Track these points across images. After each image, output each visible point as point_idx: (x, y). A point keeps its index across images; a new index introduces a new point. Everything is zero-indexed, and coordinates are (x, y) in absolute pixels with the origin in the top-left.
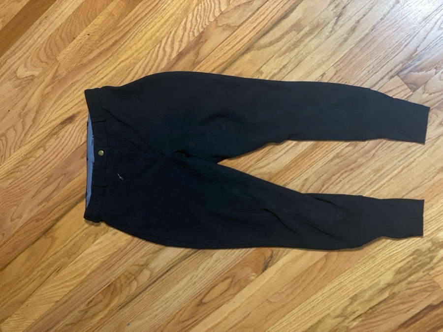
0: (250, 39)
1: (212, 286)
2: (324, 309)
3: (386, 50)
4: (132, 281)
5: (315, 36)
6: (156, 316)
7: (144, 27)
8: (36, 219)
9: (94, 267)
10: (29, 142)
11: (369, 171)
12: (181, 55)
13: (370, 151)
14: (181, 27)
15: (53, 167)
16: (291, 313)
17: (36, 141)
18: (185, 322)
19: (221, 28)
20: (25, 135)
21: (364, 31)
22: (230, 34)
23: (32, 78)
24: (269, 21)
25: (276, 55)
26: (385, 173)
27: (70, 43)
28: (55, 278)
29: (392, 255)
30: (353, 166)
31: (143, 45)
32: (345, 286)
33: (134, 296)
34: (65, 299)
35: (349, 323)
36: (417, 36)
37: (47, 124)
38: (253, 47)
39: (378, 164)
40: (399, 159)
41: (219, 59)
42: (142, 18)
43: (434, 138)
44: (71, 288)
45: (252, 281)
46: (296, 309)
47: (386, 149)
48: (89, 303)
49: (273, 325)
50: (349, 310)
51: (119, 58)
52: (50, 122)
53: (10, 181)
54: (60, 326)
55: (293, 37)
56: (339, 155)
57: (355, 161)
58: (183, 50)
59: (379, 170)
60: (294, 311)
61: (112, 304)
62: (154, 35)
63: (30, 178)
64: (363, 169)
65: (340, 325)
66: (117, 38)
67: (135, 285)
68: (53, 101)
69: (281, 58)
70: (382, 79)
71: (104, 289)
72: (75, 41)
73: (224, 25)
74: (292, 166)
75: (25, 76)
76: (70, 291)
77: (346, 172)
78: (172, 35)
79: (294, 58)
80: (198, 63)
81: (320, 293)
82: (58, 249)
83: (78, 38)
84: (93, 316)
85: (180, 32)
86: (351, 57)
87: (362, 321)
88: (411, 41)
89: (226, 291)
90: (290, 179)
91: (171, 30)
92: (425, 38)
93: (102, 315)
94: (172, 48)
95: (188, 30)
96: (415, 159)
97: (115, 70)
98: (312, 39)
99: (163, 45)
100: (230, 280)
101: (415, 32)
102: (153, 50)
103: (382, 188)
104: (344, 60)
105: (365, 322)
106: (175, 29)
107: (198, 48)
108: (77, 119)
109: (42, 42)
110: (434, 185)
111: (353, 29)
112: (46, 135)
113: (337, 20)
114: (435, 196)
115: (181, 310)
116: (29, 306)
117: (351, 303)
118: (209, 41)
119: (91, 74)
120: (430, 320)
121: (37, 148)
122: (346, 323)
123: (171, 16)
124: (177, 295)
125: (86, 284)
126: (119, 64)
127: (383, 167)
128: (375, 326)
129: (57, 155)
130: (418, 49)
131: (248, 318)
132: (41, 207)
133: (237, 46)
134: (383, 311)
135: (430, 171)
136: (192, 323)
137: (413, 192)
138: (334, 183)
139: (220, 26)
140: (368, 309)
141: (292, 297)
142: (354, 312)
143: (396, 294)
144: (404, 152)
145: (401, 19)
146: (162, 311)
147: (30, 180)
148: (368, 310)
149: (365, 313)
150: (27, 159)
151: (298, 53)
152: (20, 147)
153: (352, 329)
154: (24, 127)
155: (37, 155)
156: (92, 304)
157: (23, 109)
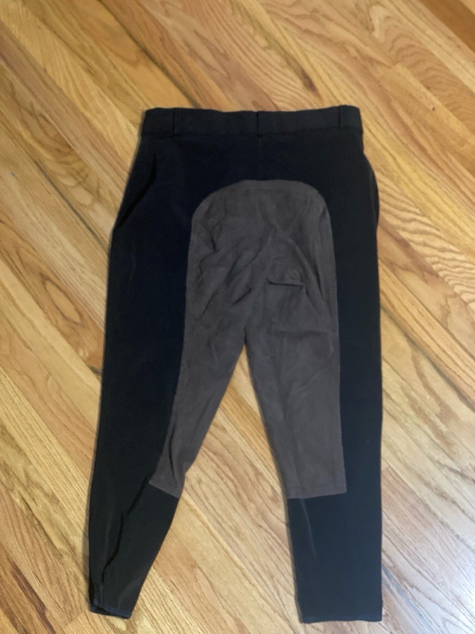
0: (428, 346)
1: (69, 296)
2: (38, 456)
3: (413, 542)
4: (76, 179)
5: (432, 440)
6: (26, 214)
7: (445, 190)
8: (165, 38)
9: (95, 122)
10: (276, 25)
11: (236, 517)
12: (404, 244)
13: (266, 522)
14: (445, 245)
15: (239, 60)
16: (32, 408)
17: (278, 35)
18: (17, 257)
19: (443, 302)
20: (287, 20)
21: (440, 510)
22: (437, 317)
23: (369, 28)
24: (455, 373)
25: (404, 384)
26: (233, 541)
27: (421, 82)
28: (79, 67)
30: (244, 496)
31: (419, 189)
32: (71, 486)
33: (54, 182)
34: (49, 81)
35: (19, 492)
36: (432, 587)
37: (303, 51)
38: (416, 350)
39: (247, 533)
40: (254, 563)
41: (399, 300)
42: (458, 187)
43: (286, 613)
44: (65, 90)
45: (77, 351)
46: (38, 416)
47: (268, 544)
48: (44, 117)
49: (15, 383)
50: (37, 492)
51: (400, 154)
54: (11, 76)
55: (432, 408)
56: (259, 477)
57: (251, 500)
58: (413, 250)
59: (238, 534)
60: (34, 413)
61: (41, 150)
62: (434, 205)
63: (224, 28)
64: (239, 511)
65: (16, 479)
66: (430, 151)
67: (69, 182)
68: (336, 59)
69: (400, 391)
71: (63, 139)
72: (424, 90)
73: (449, 307)
74: (244, 408)
75: (372, 17)
76: (60, 89)
77: (235, 486)
78: (434, 231)
79: (400, 410)
80: (393, 271)
81: (61, 450)
82: (120, 69)
83: (429, 94)
84: (24, 122)
85: (438, 243)
86: (403, 492)
87: (22, 511)
88: (426, 579)
89: (63, 315)
91: (442, 231)
92: (430, 599)
93: (26, 135)
94: (414, 232)
95: (441, 254)
96: (254, 586)
97: (382, 149)
98: (429, 436)
99: (419, 218)
100: (78, 320)
101: (439, 584)
102: (411, 203)
103: (213, 538)
104: (398, 482)
105: (19, 514)
106: (443, 236)
107: (415, 269)
108: (311, 94)
109: (422, 41)
110: (217, 612)
111: (443, 495)
112: (287, 50)
113: (456, 472)
114: (202, 615)
115: (34, 249)
116: (39, 31)
117: (46, 495)
118: (425, 285)
119: (376, 114)
120: (23, 608)
121: (268, 36)
122: (18, 488)
123: (461, 230)
124: (56, 245)
125: (71, 112)
126: (390, 154)
127: (242, 540)
128: (14, 529)
129: (259, 68)
130: (414, 590)
131: (24, 348)
132: (183, 44)
133: (418, 326)
134: (35, 540)
135: (237, 607)
137: (207, 583)
138: (219, 470)
139: (447, 301)
140: (39, 519)
141: (54, 410)
142: (34, 500)
143: (61, 559)
144: (264, 571)
145: (458, 564)
146: (33, 224)
147: (221, 29)
148: (37, 519)
149: (33, 515)
150: (252, 22)
151: (407, 415)
152: (268, 12)
153: (10, 496)
154: (298, 17)
155: (257, 38)
156: (42, 121)
157: (325, 16)
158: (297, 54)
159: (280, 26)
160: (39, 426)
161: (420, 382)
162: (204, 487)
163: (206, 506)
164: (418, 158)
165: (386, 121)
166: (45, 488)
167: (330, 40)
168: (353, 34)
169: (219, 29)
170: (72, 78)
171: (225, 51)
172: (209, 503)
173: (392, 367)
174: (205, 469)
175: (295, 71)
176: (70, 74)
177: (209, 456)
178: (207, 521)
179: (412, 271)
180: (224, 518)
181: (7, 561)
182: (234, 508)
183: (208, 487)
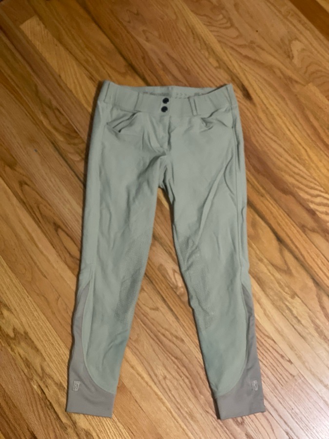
1: (75, 239)
2: (50, 355)
3: (315, 427)
4: (81, 156)
6: (45, 180)
8: (145, 57)
10: (224, 51)
11: (191, 406)
12: (312, 213)
15: (197, 75)
16: (47, 321)
17: (225, 58)
18: (38, 211)
20: (232, 48)
23: (290, 56)
25: (311, 313)
26: (189, 422)
27: (326, 97)
28: (84, 75)
29: (105, 428)
30: (197, 390)
31: (323, 174)
33: (65, 157)
34: (62, 84)
35: (36, 380)
37: (243, 71)
38: (319, 290)
39: (198, 416)
41: (308, 253)
44: (74, 92)
46: (51, 326)
47: (213, 425)
48: (59, 110)
49: (35, 302)
50: (49, 381)
51: (310, 148)
52: (244, 74)
53: (184, 30)
54: (36, 79)
57: (201, 393)
58: (318, 217)
59: (192, 417)
60: (48, 324)
63: (188, 52)
64: (193, 400)
65: (34, 372)
67: (76, 158)
68: (266, 77)
69: (308, 318)
70: (285, 423)
71: (73, 127)
75: (293, 49)
76: (71, 91)
77: (190, 382)
79: (307, 331)
80: (304, 232)
82: (114, 78)
84: (44, 113)
86: (308, 391)
87: (38, 394)
89: (70, 254)
90: (184, 324)
93: (45, 122)
94: (319, 204)
97: (298, 144)
99: (323, 194)
102: (318, 183)
103: (173, 419)
104: (305, 384)
108: (248, 102)
112: (231, 69)
115: (50, 205)
116: (56, 47)
117: (56, 384)
118: (327, 243)
119: (294, 118)
121: (218, 60)
122: (36, 377)
124: (65, 202)
125: (78, 108)
126: (303, 148)
127: (194, 421)
128: (32, 407)
131: (42, 276)
132: (158, 62)
133: (321, 272)
134: (48, 417)
136: (37, 217)
138: (178, 370)
140: (51, 401)
141: (62, 322)
142: (47, 387)
143: (66, 431)
146: (49, 187)
147: (186, 52)
148: (49, 401)
149: (46, 398)
150: (207, 49)
151: (313, 336)
152: (219, 41)
153: (30, 384)
154: (240, 46)
155: (211, 60)
156: (57, 113)
157: (259, 46)
158: (239, 73)
159: (228, 53)
160: (52, 334)
161: (322, 312)
162: (168, 382)
163: (169, 397)
164: (323, 151)
165: (300, 123)
166: (55, 378)
167: (262, 64)
168: (279, 60)
169: (184, 52)
170: (79, 83)
171: (188, 68)
172: (172, 394)
173: (302, 301)
174: (169, 369)
175: (238, 86)
176: (77, 79)
177: (172, 360)
178: (170, 407)
179: (318, 232)
180: (182, 405)
181: (27, 430)
182: (189, 398)
183: (171, 382)
